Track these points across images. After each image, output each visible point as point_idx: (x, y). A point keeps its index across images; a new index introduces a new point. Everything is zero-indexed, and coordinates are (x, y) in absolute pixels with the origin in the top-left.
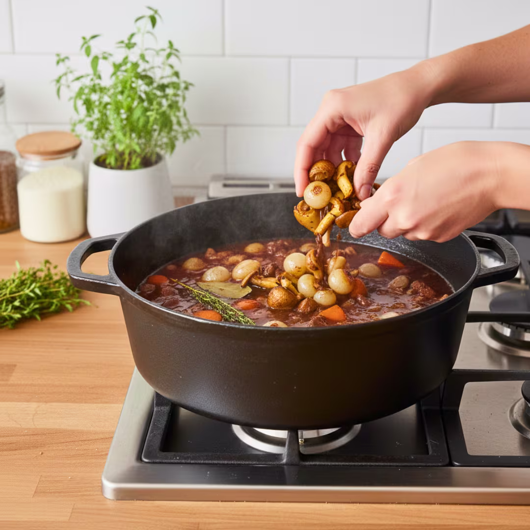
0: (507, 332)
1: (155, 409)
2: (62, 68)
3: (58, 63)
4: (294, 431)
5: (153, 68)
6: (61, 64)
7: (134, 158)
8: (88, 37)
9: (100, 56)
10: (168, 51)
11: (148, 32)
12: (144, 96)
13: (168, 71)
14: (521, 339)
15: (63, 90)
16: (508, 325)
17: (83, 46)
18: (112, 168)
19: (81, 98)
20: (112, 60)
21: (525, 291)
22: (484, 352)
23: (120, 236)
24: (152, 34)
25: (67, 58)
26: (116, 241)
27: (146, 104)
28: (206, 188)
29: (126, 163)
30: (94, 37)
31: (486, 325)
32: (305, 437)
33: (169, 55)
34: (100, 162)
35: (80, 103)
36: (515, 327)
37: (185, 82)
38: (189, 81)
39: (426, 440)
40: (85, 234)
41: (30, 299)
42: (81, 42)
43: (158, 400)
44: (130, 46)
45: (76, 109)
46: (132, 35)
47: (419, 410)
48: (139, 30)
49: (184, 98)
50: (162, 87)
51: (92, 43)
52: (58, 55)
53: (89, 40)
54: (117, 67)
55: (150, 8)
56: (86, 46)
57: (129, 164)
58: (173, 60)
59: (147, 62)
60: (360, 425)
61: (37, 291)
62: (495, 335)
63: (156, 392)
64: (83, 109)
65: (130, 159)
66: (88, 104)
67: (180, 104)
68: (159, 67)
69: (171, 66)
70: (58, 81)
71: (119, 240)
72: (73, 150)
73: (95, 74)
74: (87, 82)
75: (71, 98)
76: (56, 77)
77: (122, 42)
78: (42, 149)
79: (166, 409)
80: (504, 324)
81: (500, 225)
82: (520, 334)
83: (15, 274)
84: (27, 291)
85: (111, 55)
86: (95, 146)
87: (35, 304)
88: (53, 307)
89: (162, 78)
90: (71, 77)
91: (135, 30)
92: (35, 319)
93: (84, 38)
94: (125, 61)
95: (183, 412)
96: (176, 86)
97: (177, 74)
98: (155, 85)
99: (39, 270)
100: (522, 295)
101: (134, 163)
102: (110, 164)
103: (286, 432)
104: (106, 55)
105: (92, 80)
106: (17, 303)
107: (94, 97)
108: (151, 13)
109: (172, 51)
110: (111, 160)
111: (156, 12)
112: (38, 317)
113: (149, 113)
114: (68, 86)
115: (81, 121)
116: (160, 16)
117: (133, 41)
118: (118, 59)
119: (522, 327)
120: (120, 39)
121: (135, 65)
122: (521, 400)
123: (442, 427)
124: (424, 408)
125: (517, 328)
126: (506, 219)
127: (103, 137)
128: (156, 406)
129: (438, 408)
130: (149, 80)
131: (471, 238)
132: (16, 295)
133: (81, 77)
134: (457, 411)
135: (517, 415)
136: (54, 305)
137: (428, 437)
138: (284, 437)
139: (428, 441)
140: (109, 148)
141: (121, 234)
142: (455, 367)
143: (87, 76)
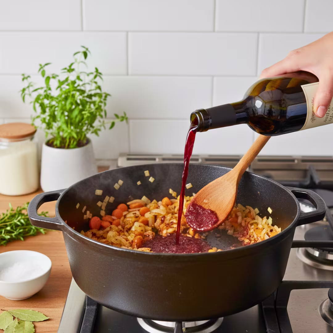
0: (317, 254)
1: (86, 308)
2: (25, 84)
3: (23, 79)
4: (179, 322)
5: (84, 84)
6: (25, 80)
7: (72, 142)
8: (43, 64)
9: (51, 76)
10: (95, 74)
11: (82, 62)
12: (79, 102)
13: (94, 86)
14: (327, 258)
15: (27, 97)
16: (317, 249)
17: (40, 70)
18: (58, 148)
19: (38, 102)
20: (58, 78)
21: (326, 226)
22: (301, 266)
23: (63, 191)
24: (84, 63)
25: (29, 77)
26: (60, 195)
27: (80, 107)
29: (67, 144)
30: (47, 64)
31: (301, 250)
32: (186, 326)
33: (95, 77)
34: (50, 144)
35: (37, 105)
36: (322, 251)
37: (105, 93)
38: (108, 92)
39: (266, 329)
41: (17, 226)
42: (39, 67)
43: (89, 302)
44: (70, 70)
45: (35, 109)
46: (72, 64)
47: (260, 308)
48: (76, 60)
49: (105, 104)
50: (90, 96)
51: (46, 68)
52: (23, 75)
53: (44, 66)
54: (61, 83)
55: (84, 47)
56: (42, 70)
57: (69, 145)
58: (98, 79)
59: (81, 80)
60: (223, 318)
61: (22, 221)
62: (309, 255)
63: (88, 297)
64: (39, 109)
65: (70, 142)
66: (42, 105)
67: (103, 107)
68: (89, 84)
69: (96, 83)
70: (24, 90)
71: (61, 194)
72: (31, 135)
73: (47, 87)
74: (41, 92)
75: (31, 103)
76: (22, 89)
77: (65, 69)
78: (10, 135)
79: (94, 307)
80: (315, 248)
81: (308, 182)
82: (325, 256)
83: (7, 211)
84: (16, 221)
85: (57, 76)
86: (47, 133)
87: (20, 229)
88: (32, 232)
89: (90, 91)
90: (31, 89)
91: (73, 61)
92: (20, 240)
93: (41, 65)
94: (67, 79)
95: (104, 309)
96: (100, 95)
97: (99, 88)
98: (86, 95)
100: (325, 228)
101: (73, 144)
102: (56, 145)
103: (174, 323)
104: (54, 76)
105: (45, 91)
106: (9, 228)
107: (46, 102)
108: (84, 50)
109: (98, 74)
110: (57, 142)
111: (87, 49)
112: (22, 239)
113: (83, 112)
114: (30, 95)
115: (38, 117)
116: (89, 52)
117: (73, 67)
118: (62, 78)
119: (327, 250)
120: (64, 67)
121: (74, 82)
122: (327, 300)
123: (277, 320)
124: (264, 307)
125: (323, 251)
126: (312, 178)
127: (52, 128)
128: (87, 305)
129: (273, 307)
130: (82, 92)
131: (293, 192)
132: (8, 223)
133: (39, 89)
134: (286, 309)
135: (325, 310)
136: (32, 231)
137: (267, 326)
138: (173, 327)
139: (268, 330)
140: (56, 135)
141: (63, 190)
142: (285, 279)
143: (42, 88)
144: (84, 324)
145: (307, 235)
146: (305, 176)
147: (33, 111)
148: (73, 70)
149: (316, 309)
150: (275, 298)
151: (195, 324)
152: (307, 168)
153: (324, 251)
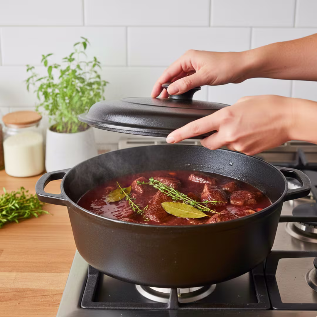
0: (303, 228)
1: (89, 276)
2: (30, 73)
3: (28, 70)
4: (174, 288)
5: (84, 73)
6: (30, 71)
7: (73, 126)
8: (46, 55)
9: (53, 66)
10: (94, 63)
11: (82, 52)
12: (79, 89)
13: (94, 75)
14: (312, 232)
15: (31, 86)
16: (304, 224)
17: (43, 60)
18: (60, 132)
19: (41, 91)
20: (60, 68)
21: (313, 203)
22: (290, 240)
24: (84, 53)
25: (33, 67)
26: (65, 174)
27: (80, 94)
28: (117, 144)
29: (68, 130)
30: (49, 55)
31: (290, 224)
32: (181, 293)
33: (94, 65)
34: (53, 129)
35: (41, 93)
37: (104, 81)
38: (106, 80)
39: (256, 294)
40: (44, 171)
41: (12, 210)
42: (42, 58)
43: (91, 270)
44: (71, 60)
45: (38, 97)
46: (72, 54)
47: (251, 275)
48: (76, 50)
49: (103, 91)
50: (90, 84)
51: (48, 58)
52: (28, 66)
53: (47, 57)
54: (63, 72)
55: (83, 38)
56: (44, 60)
57: (70, 130)
58: (96, 68)
59: (81, 69)
60: (215, 285)
61: (16, 205)
62: (296, 230)
63: (90, 265)
64: (42, 98)
65: (71, 127)
66: (46, 94)
67: (101, 94)
68: (88, 72)
69: (96, 72)
70: (28, 80)
71: (67, 173)
72: (36, 122)
73: (50, 77)
74: (45, 81)
75: (35, 91)
76: (26, 78)
77: (66, 58)
78: (18, 122)
79: (96, 276)
80: (302, 223)
81: (297, 164)
82: (311, 229)
83: (2, 195)
84: (10, 205)
85: (59, 66)
86: (50, 119)
87: (15, 213)
89: (90, 79)
90: (35, 79)
91: (73, 51)
92: (15, 222)
93: (43, 56)
94: (68, 69)
95: (106, 277)
96: (99, 83)
97: (99, 77)
98: (86, 83)
99: (17, 193)
100: (311, 205)
101: (74, 129)
102: (59, 130)
103: (170, 289)
104: (56, 65)
105: (48, 80)
106: (4, 213)
107: (50, 90)
108: (83, 40)
109: (96, 63)
110: (60, 128)
111: (86, 40)
112: (17, 221)
113: (83, 99)
114: (34, 84)
115: (41, 105)
116: (89, 42)
117: (73, 57)
118: (64, 68)
119: (313, 225)
120: (65, 56)
121: (74, 71)
122: (313, 269)
123: (266, 286)
124: (254, 275)
125: (309, 226)
126: (300, 160)
127: (55, 114)
128: (89, 274)
129: (262, 274)
130: (82, 80)
131: (282, 171)
132: (4, 208)
133: (42, 78)
134: (275, 276)
135: (311, 278)
136: (26, 214)
137: (257, 292)
138: (168, 293)
139: (257, 295)
140: (58, 121)
141: (68, 169)
142: (273, 249)
143: (45, 77)
144: (87, 290)
145: (295, 211)
146: (294, 158)
147: (37, 99)
148: (73, 59)
149: (303, 277)
150: (264, 267)
151: (189, 290)
152: (297, 150)
153: (311, 226)
